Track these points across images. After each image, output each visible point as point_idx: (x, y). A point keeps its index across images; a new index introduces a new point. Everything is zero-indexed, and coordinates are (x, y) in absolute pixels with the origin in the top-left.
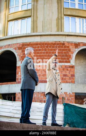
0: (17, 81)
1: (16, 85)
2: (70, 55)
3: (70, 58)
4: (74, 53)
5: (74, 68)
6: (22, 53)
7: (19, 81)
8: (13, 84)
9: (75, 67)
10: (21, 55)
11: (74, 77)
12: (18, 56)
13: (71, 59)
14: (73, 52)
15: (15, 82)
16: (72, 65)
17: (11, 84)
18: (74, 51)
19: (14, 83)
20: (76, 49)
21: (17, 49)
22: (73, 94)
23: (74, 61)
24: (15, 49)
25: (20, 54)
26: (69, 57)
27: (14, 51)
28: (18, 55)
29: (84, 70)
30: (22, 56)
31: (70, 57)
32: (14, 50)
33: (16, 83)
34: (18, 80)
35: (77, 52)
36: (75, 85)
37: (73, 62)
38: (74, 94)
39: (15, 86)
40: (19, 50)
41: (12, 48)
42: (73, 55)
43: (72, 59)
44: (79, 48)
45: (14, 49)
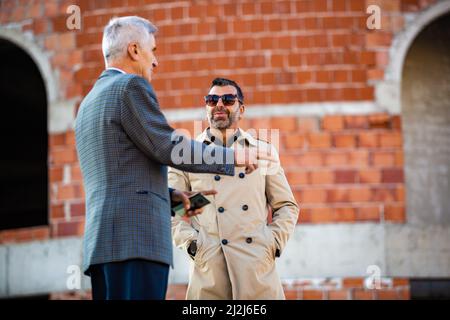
0: (54, 221)
1: (52, 245)
2: (373, 54)
3: (371, 72)
4: (395, 42)
5: (399, 128)
6: (79, 53)
7: (68, 218)
8: (28, 239)
9: (405, 126)
10: (72, 61)
11: (399, 186)
12: (57, 72)
13: (381, 75)
14: (391, 36)
15: (46, 230)
16: (386, 112)
17: (20, 240)
18: (395, 29)
19: (40, 237)
20: (409, 17)
21: (48, 27)
22: (398, 288)
23: (397, 89)
24: (36, 27)
25: (65, 57)
26: (363, 66)
27: (26, 41)
28: (53, 67)
30: (77, 67)
31: (372, 65)
32: (29, 35)
33: (51, 236)
34: (63, 215)
35: (412, 31)
36: (406, 230)
37: (388, 96)
38: (407, 288)
39: (46, 253)
40: (61, 31)
41: (19, 26)
42: (392, 51)
43: (387, 77)
44: (426, 9)
45: (25, 28)
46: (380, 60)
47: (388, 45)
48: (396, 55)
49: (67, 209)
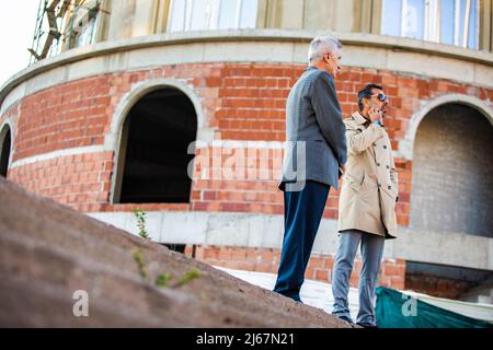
0: (193, 201)
1: (191, 215)
2: (400, 122)
3: (397, 132)
4: (413, 116)
5: (410, 169)
6: (220, 101)
7: (202, 200)
8: (176, 209)
9: (414, 169)
10: (215, 105)
11: (406, 204)
12: (205, 110)
13: (402, 136)
14: (412, 113)
15: (187, 206)
16: (404, 159)
17: (170, 210)
18: (414, 109)
19: (183, 209)
20: (423, 102)
21: (203, 83)
22: (399, 266)
23: (411, 144)
24: (195, 83)
25: (212, 102)
26: (393, 129)
27: (189, 90)
28: (203, 107)
29: (443, 182)
30: (218, 109)
31: (398, 129)
32: (191, 86)
33: (190, 209)
34: (199, 198)
35: (424, 112)
36: (408, 231)
37: (406, 149)
38: (404, 266)
39: (186, 219)
40: (211, 86)
41: (185, 80)
42: (411, 121)
43: (406, 137)
44: (433, 99)
45: (189, 82)
46: (403, 125)
47: (409, 118)
48: (413, 124)
49: (202, 194)
